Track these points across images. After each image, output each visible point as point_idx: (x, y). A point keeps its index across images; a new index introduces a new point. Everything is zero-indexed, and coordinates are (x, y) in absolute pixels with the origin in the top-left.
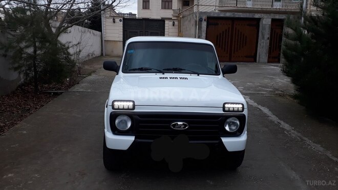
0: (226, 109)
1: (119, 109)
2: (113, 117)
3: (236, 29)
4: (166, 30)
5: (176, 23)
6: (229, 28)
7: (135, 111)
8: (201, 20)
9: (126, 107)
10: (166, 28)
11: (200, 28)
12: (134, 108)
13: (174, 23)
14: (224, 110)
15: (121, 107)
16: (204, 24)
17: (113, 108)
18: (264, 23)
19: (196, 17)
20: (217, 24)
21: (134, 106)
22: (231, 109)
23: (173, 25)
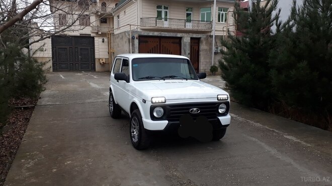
0: (219, 99)
1: (156, 103)
2: (152, 109)
3: (163, 46)
4: (96, 47)
5: (106, 40)
6: (157, 45)
7: (166, 103)
8: (133, 38)
9: (160, 101)
10: (96, 44)
11: (133, 45)
12: (165, 102)
13: (103, 40)
14: (218, 100)
15: (157, 102)
16: (136, 42)
17: (152, 103)
18: (185, 41)
19: (129, 35)
20: (147, 42)
21: (165, 100)
22: (222, 99)
23: (103, 42)
